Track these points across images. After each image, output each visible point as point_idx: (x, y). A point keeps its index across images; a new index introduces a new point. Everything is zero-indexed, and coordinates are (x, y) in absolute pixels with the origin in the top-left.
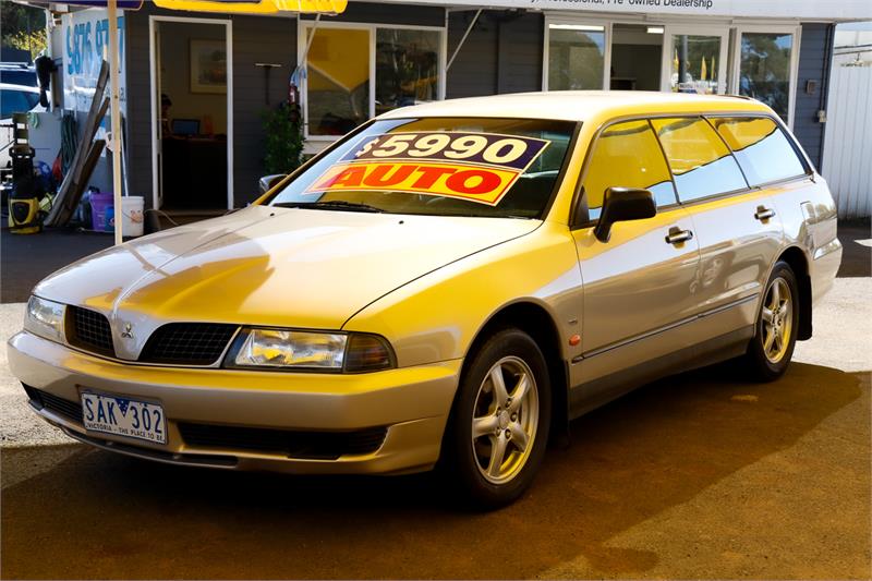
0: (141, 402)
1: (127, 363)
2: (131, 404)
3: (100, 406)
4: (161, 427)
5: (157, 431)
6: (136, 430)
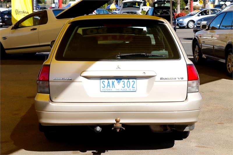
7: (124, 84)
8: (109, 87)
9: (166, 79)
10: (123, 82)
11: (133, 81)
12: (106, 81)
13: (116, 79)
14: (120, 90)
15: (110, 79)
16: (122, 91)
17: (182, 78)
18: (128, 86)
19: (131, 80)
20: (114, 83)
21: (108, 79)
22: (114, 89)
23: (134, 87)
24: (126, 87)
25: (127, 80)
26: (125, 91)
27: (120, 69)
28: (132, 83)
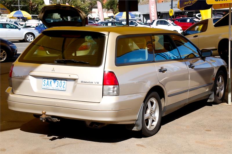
7: (58, 84)
8: (47, 85)
9: (85, 82)
10: (57, 83)
11: (64, 82)
12: (47, 80)
13: (53, 80)
14: (55, 89)
15: (49, 79)
16: (56, 89)
17: (98, 83)
18: (60, 86)
19: (63, 81)
20: (51, 83)
21: (48, 79)
22: (51, 88)
23: (64, 87)
24: (59, 87)
25: (60, 81)
26: (58, 89)
27: (54, 72)
28: (63, 84)
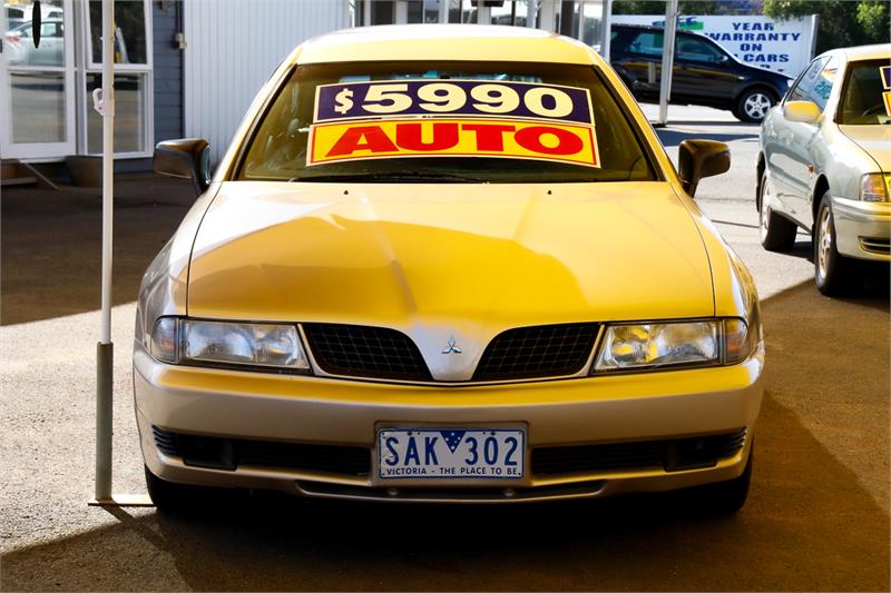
0: (484, 431)
1: (452, 385)
2: (467, 435)
3: (412, 443)
4: (517, 456)
5: (507, 462)
6: (470, 467)
